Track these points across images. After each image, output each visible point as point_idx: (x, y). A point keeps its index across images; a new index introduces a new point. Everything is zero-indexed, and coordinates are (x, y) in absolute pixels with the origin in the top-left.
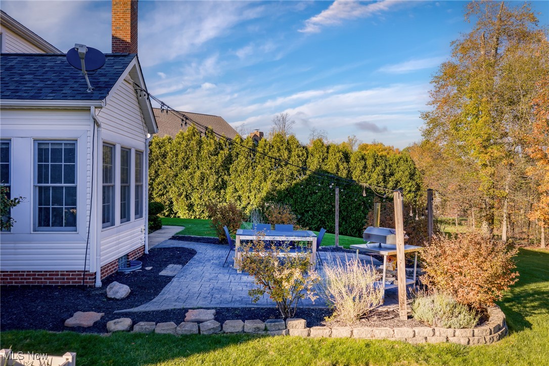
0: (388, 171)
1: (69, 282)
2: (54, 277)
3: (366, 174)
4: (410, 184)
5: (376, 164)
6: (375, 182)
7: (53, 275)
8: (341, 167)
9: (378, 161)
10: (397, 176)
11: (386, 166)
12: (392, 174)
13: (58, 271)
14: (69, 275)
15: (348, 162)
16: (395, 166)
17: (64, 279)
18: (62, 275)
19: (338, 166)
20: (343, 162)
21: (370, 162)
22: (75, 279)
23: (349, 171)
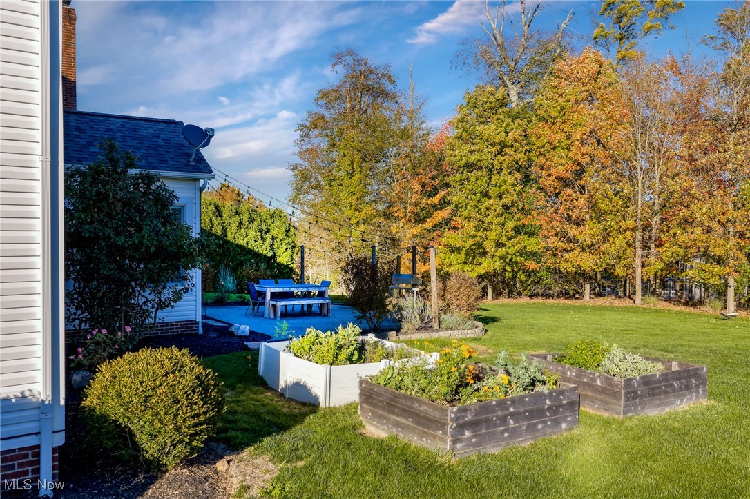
0: (264, 228)
1: (178, 332)
2: (165, 328)
3: (242, 230)
4: (287, 241)
5: (251, 220)
6: (253, 239)
7: (163, 326)
8: (215, 222)
9: (253, 216)
10: (273, 232)
11: (261, 221)
12: (268, 231)
13: (168, 323)
14: (177, 325)
15: (221, 217)
16: (269, 222)
17: (173, 329)
18: (171, 325)
19: (211, 220)
20: (217, 217)
21: (246, 218)
22: (183, 328)
23: (223, 227)
